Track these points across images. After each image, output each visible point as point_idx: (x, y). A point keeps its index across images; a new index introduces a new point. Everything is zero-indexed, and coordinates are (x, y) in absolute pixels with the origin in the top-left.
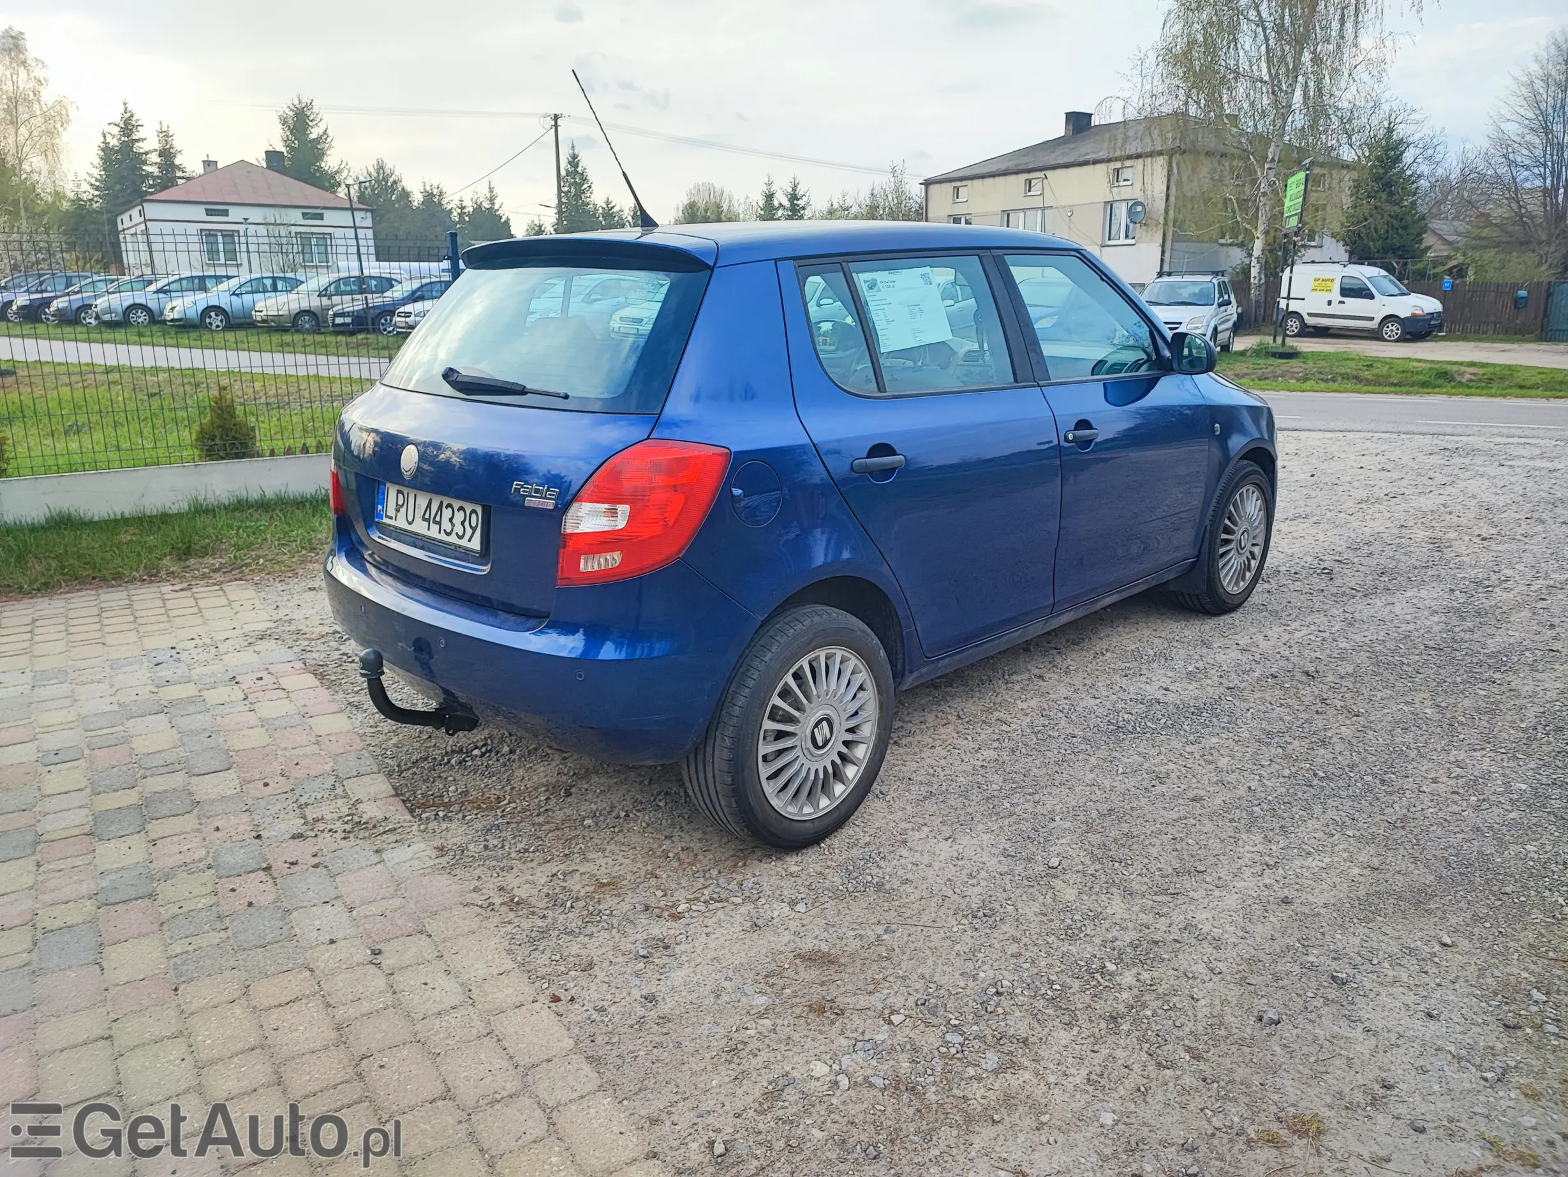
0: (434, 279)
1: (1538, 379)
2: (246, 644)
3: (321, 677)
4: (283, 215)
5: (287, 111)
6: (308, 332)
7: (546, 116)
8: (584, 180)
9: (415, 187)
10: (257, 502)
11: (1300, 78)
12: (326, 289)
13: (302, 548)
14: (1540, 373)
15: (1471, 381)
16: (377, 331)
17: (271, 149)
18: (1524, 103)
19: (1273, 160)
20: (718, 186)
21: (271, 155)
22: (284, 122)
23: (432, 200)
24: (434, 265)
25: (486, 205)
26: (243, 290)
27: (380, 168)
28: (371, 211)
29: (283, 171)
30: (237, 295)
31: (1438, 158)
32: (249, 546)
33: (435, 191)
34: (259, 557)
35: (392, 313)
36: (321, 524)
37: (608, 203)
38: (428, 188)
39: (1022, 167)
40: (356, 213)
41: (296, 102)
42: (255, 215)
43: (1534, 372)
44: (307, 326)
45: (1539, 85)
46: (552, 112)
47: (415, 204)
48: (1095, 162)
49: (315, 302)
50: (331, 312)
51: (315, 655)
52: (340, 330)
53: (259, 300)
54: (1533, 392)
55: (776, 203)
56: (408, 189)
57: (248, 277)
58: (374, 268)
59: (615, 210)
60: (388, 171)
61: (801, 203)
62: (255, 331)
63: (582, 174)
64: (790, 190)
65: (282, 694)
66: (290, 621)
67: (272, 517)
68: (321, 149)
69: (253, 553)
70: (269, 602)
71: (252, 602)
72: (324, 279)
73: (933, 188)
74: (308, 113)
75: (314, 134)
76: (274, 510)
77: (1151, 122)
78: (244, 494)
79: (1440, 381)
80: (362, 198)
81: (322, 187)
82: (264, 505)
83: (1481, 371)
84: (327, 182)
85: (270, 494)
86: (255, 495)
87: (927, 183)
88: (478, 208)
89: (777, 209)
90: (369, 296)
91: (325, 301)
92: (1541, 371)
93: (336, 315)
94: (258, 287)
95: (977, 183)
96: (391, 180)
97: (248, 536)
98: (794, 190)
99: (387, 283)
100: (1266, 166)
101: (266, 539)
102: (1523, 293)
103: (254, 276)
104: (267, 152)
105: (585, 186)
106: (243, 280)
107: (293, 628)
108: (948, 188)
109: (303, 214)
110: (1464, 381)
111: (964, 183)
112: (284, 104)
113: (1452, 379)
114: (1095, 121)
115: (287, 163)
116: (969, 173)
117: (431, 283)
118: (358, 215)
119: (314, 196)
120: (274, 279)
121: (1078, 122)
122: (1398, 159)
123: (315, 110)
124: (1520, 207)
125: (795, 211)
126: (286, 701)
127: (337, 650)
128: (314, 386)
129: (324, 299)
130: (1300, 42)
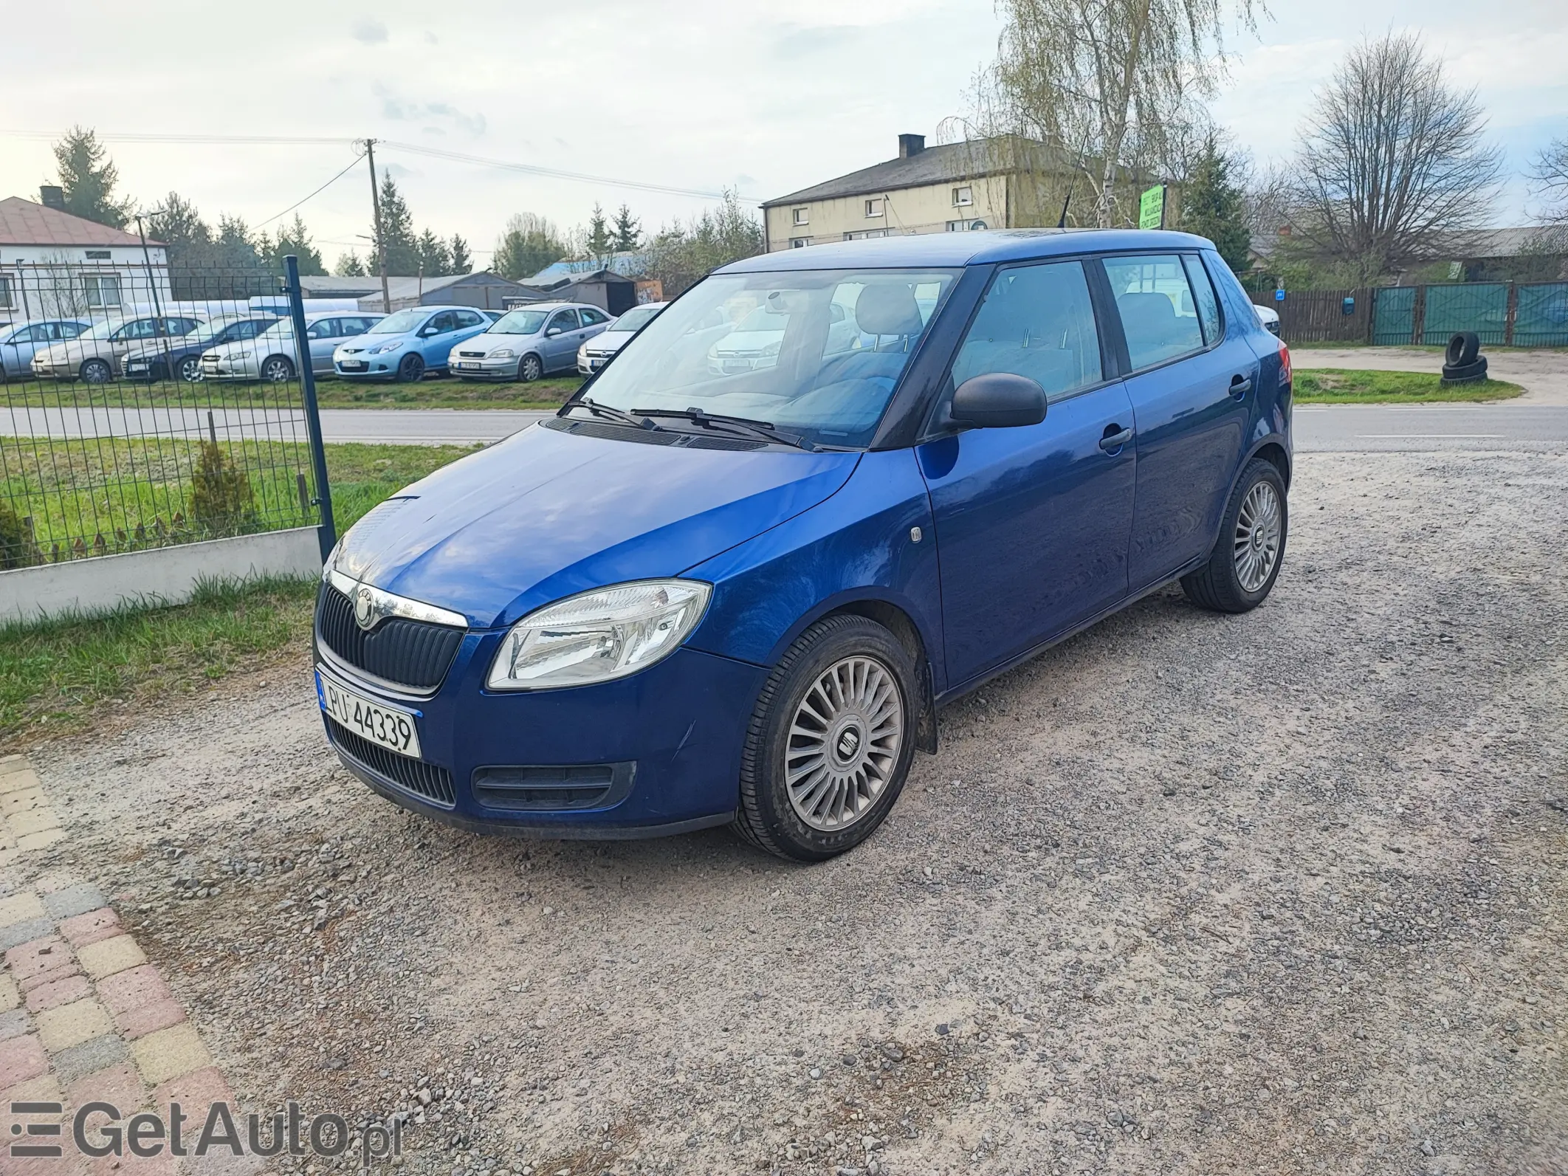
0: (241, 319)
1: (1397, 383)
2: (21, 878)
3: (144, 938)
4: (65, 254)
5: (65, 144)
6: (97, 382)
7: (358, 142)
8: (401, 209)
9: (212, 219)
10: (36, 626)
11: (1132, 98)
12: (117, 333)
13: (104, 691)
14: (1398, 377)
15: (1335, 388)
16: (179, 377)
17: (47, 184)
18: (1327, 120)
19: (1110, 177)
20: (539, 216)
21: (48, 192)
22: (61, 154)
23: (233, 235)
24: (241, 304)
25: (294, 238)
26: (18, 339)
27: (174, 201)
28: (166, 248)
29: (62, 207)
30: (12, 344)
31: (1247, 174)
32: (26, 695)
33: (236, 225)
34: (41, 712)
35: (197, 357)
36: (128, 651)
37: (427, 234)
38: (227, 222)
39: (862, 189)
40: (148, 250)
41: (74, 134)
42: (31, 256)
43: (1392, 377)
44: (97, 375)
45: (1341, 103)
46: (366, 138)
47: (214, 239)
48: (933, 183)
49: (105, 349)
50: (125, 359)
51: (134, 891)
52: (137, 378)
53: (39, 349)
54: (1397, 396)
55: (606, 231)
56: (205, 223)
57: (25, 324)
58: (172, 308)
59: (436, 241)
60: (181, 203)
61: (633, 230)
62: (36, 383)
63: (399, 204)
64: (620, 217)
65: (82, 986)
66: (90, 826)
67: (57, 647)
68: (106, 184)
69: (32, 706)
70: (58, 790)
71: (31, 793)
72: (116, 322)
73: (773, 212)
74: (89, 145)
75: (96, 167)
76: (60, 636)
77: (992, 142)
78: (17, 617)
79: (1307, 390)
80: (154, 234)
81: (107, 224)
82: (46, 631)
83: (1342, 378)
84: (114, 218)
85: (53, 613)
86: (32, 617)
87: (766, 207)
88: (285, 243)
89: (608, 237)
90: (168, 339)
91: (117, 347)
92: (1398, 376)
93: (131, 362)
94: (36, 333)
95: (818, 205)
96: (186, 214)
97: (24, 680)
98: (624, 217)
99: (189, 324)
100: (1104, 184)
101: (50, 683)
102: (1349, 300)
103: (32, 322)
104: (43, 188)
105: (403, 217)
106: (17, 328)
107: (96, 838)
108: (787, 211)
109: (88, 253)
110: (1328, 388)
111: (804, 206)
112: (60, 136)
113: (1317, 387)
114: (928, 144)
115: (66, 200)
116: (808, 196)
117: (238, 323)
118: (151, 252)
119: (99, 233)
120: (55, 325)
121: (911, 144)
122: (1221, 175)
123: (97, 142)
124: (1331, 219)
125: (626, 241)
126: (91, 1003)
127: (169, 876)
128: (107, 451)
129: (116, 345)
130: (1131, 60)
